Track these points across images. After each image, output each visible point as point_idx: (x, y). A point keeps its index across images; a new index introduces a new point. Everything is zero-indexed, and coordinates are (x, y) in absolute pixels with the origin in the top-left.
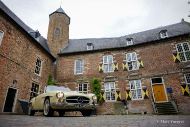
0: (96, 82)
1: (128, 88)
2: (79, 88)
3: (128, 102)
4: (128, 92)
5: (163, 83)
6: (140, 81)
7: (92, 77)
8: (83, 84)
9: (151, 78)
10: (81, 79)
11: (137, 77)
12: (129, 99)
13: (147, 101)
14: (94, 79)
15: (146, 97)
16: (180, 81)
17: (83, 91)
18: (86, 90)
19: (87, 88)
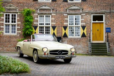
0: (28, 14)
1: (65, 24)
2: (6, 18)
3: (64, 39)
4: (65, 28)
5: (104, 21)
6: (80, 16)
7: (23, 7)
8: (11, 15)
9: (92, 15)
10: (9, 8)
11: (77, 12)
12: (65, 36)
13: (84, 39)
14: (27, 9)
15: (84, 35)
17: (10, 23)
18: (15, 22)
19: (16, 20)
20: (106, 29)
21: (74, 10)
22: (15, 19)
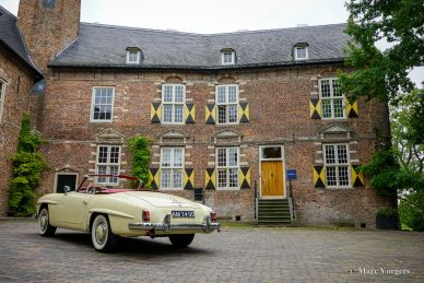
0: (141, 145)
1: (210, 164)
2: (101, 155)
3: (207, 193)
4: (210, 171)
5: (282, 158)
6: (238, 149)
7: (133, 133)
8: (109, 148)
9: (261, 147)
10: (106, 136)
11: (232, 143)
12: (211, 186)
13: (247, 193)
14: (138, 137)
15: (245, 185)
16: (314, 157)
17: (108, 163)
18: (117, 161)
19: (119, 158)
20: (288, 172)
21: (227, 138)
22: (117, 155)
